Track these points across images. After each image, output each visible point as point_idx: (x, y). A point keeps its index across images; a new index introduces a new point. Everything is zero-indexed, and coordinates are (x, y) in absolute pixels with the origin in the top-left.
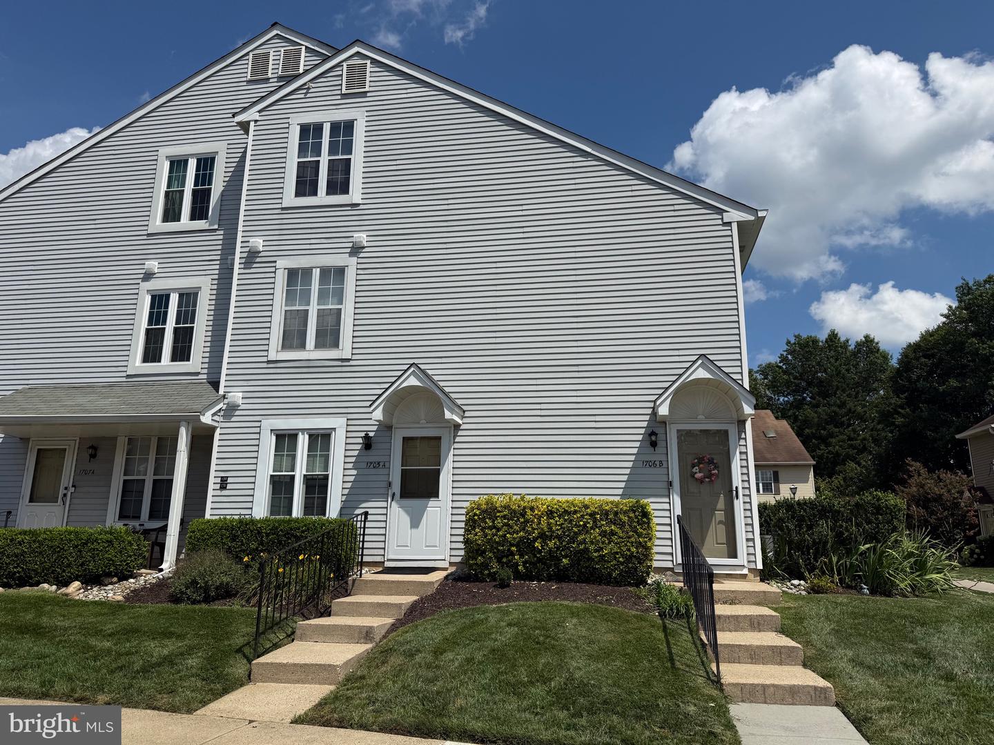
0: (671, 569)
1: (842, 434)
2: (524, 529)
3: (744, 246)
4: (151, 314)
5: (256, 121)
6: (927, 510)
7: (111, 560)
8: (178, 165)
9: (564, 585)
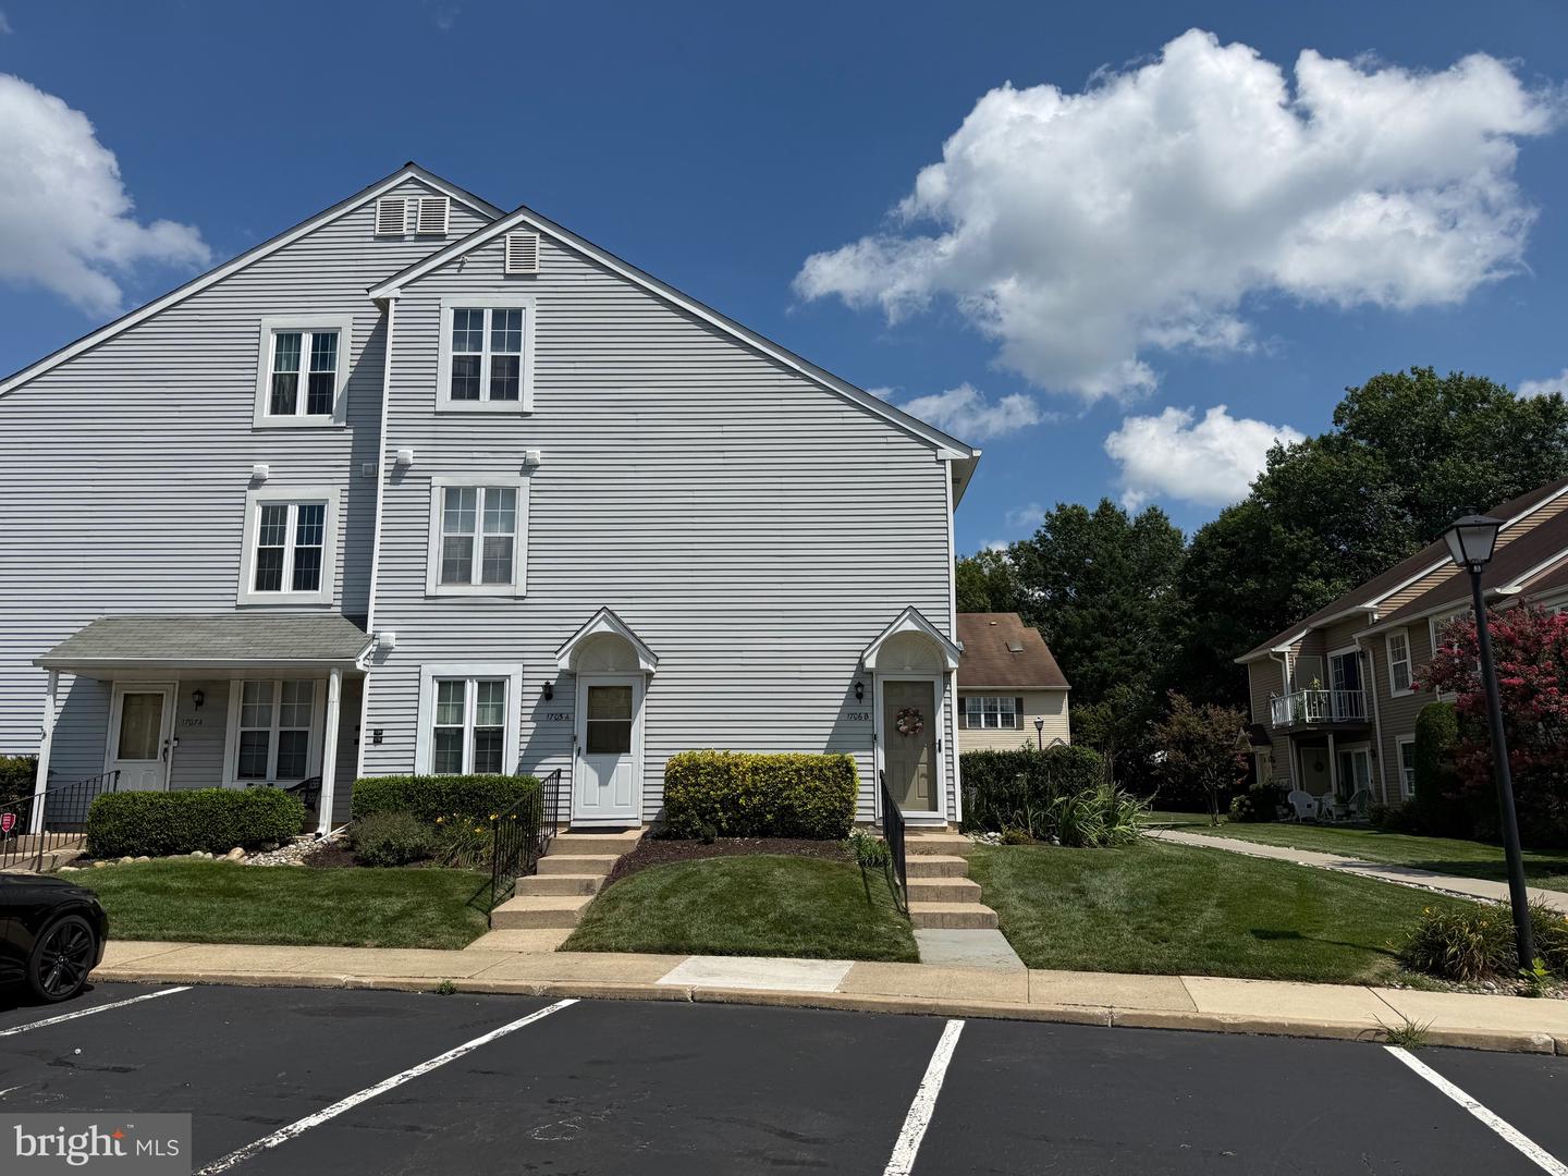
0: (873, 823)
1: (1112, 644)
2: (728, 786)
3: (959, 479)
4: (263, 531)
5: (397, 299)
6: (1187, 755)
7: (274, 824)
8: (288, 341)
9: (767, 840)
